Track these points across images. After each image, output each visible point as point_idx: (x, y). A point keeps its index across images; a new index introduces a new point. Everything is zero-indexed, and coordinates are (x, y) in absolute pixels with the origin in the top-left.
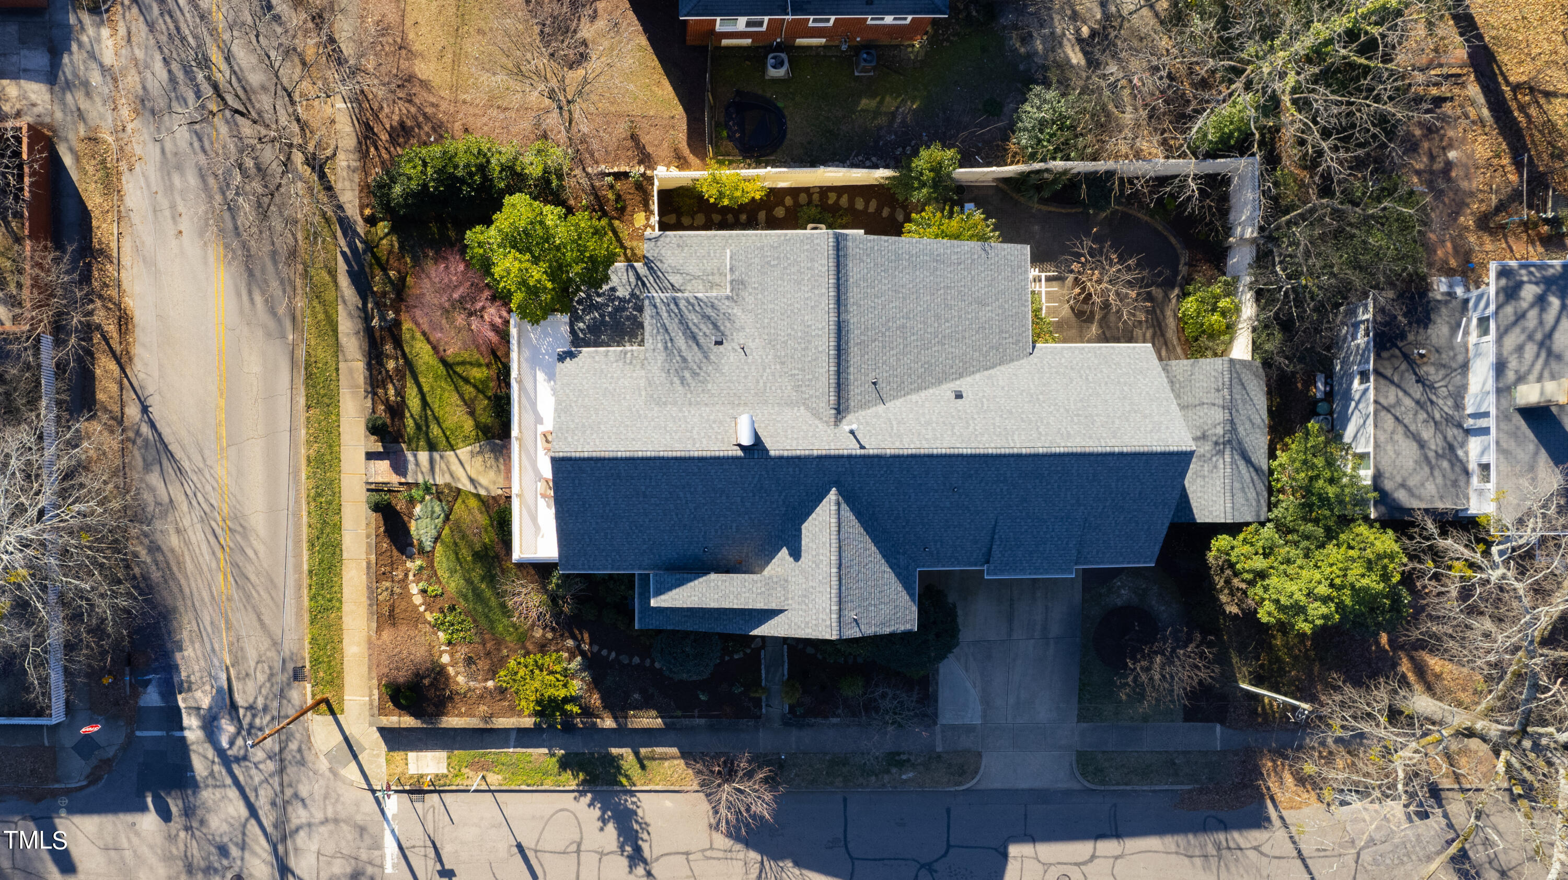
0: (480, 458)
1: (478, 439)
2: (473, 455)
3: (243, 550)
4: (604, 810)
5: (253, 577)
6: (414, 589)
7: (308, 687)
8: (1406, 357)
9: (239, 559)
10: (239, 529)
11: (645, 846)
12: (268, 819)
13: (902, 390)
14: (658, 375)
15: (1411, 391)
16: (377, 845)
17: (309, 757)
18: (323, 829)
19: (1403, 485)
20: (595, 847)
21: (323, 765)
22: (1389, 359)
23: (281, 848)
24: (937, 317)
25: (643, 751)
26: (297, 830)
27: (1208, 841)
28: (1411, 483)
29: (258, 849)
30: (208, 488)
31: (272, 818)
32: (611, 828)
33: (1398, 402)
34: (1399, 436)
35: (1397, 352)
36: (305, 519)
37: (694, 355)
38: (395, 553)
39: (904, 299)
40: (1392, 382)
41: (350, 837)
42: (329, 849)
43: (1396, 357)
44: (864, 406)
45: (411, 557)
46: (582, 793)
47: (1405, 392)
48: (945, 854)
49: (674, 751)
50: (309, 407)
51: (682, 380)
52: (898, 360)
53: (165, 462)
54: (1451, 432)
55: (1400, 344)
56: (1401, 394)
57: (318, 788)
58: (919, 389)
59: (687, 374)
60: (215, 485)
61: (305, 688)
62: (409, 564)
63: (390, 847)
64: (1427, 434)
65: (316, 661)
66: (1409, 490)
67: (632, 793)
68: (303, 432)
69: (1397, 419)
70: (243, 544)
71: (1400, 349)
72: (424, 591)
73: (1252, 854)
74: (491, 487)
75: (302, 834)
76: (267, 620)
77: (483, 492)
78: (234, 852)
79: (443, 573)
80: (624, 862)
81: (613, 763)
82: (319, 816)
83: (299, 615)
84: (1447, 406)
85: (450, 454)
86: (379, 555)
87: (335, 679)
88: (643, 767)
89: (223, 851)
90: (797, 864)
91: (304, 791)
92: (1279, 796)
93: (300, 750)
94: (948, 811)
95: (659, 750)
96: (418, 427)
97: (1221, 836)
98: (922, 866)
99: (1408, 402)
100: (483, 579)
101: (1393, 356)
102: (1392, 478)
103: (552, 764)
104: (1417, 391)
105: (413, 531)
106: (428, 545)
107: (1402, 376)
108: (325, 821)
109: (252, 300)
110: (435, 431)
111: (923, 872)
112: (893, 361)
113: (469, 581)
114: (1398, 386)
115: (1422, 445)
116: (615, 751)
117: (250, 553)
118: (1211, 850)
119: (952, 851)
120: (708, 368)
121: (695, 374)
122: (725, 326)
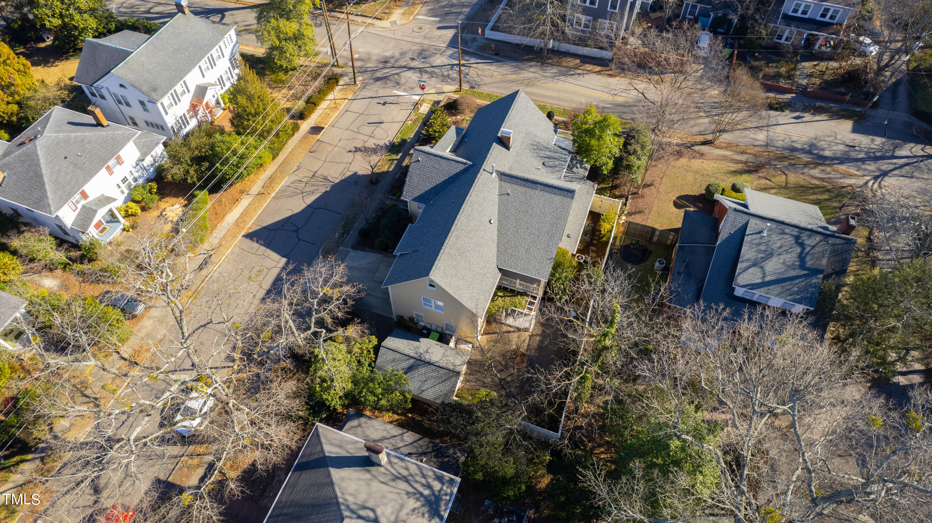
4: (381, 146)
7: (467, 89)
8: (424, 454)
9: (518, 83)
11: (361, 153)
12: (428, 69)
13: (501, 204)
15: (406, 448)
16: (405, 90)
17: (445, 83)
18: (418, 80)
19: (359, 425)
20: (369, 141)
21: (438, 86)
22: (428, 445)
23: (417, 70)
24: (527, 228)
25: (396, 162)
26: (421, 75)
28: (359, 429)
29: (421, 65)
30: (546, 81)
32: (374, 146)
33: (403, 440)
35: (429, 450)
37: (542, 153)
39: (539, 216)
40: (415, 442)
42: (410, 80)
43: (427, 449)
44: (500, 187)
46: (390, 143)
47: (406, 445)
48: (297, 237)
49: (391, 169)
51: (534, 145)
52: (514, 206)
55: (433, 453)
56: (407, 443)
58: (499, 211)
59: (535, 147)
60: (546, 83)
63: (401, 93)
65: (474, 92)
66: (356, 427)
67: (382, 155)
69: (395, 437)
70: (523, 84)
71: (430, 452)
75: (419, 75)
76: (494, 84)
78: (423, 60)
80: (359, 146)
81: (397, 153)
88: (390, 160)
90: (326, 192)
91: (432, 79)
94: (314, 244)
95: (393, 166)
98: (298, 229)
99: (401, 444)
101: (428, 448)
102: (365, 423)
103: (406, 137)
104: (406, 450)
107: (415, 447)
111: (296, 228)
112: (515, 204)
114: (411, 444)
116: (400, 154)
119: (298, 240)
120: (535, 154)
121: (534, 150)
122: (550, 170)
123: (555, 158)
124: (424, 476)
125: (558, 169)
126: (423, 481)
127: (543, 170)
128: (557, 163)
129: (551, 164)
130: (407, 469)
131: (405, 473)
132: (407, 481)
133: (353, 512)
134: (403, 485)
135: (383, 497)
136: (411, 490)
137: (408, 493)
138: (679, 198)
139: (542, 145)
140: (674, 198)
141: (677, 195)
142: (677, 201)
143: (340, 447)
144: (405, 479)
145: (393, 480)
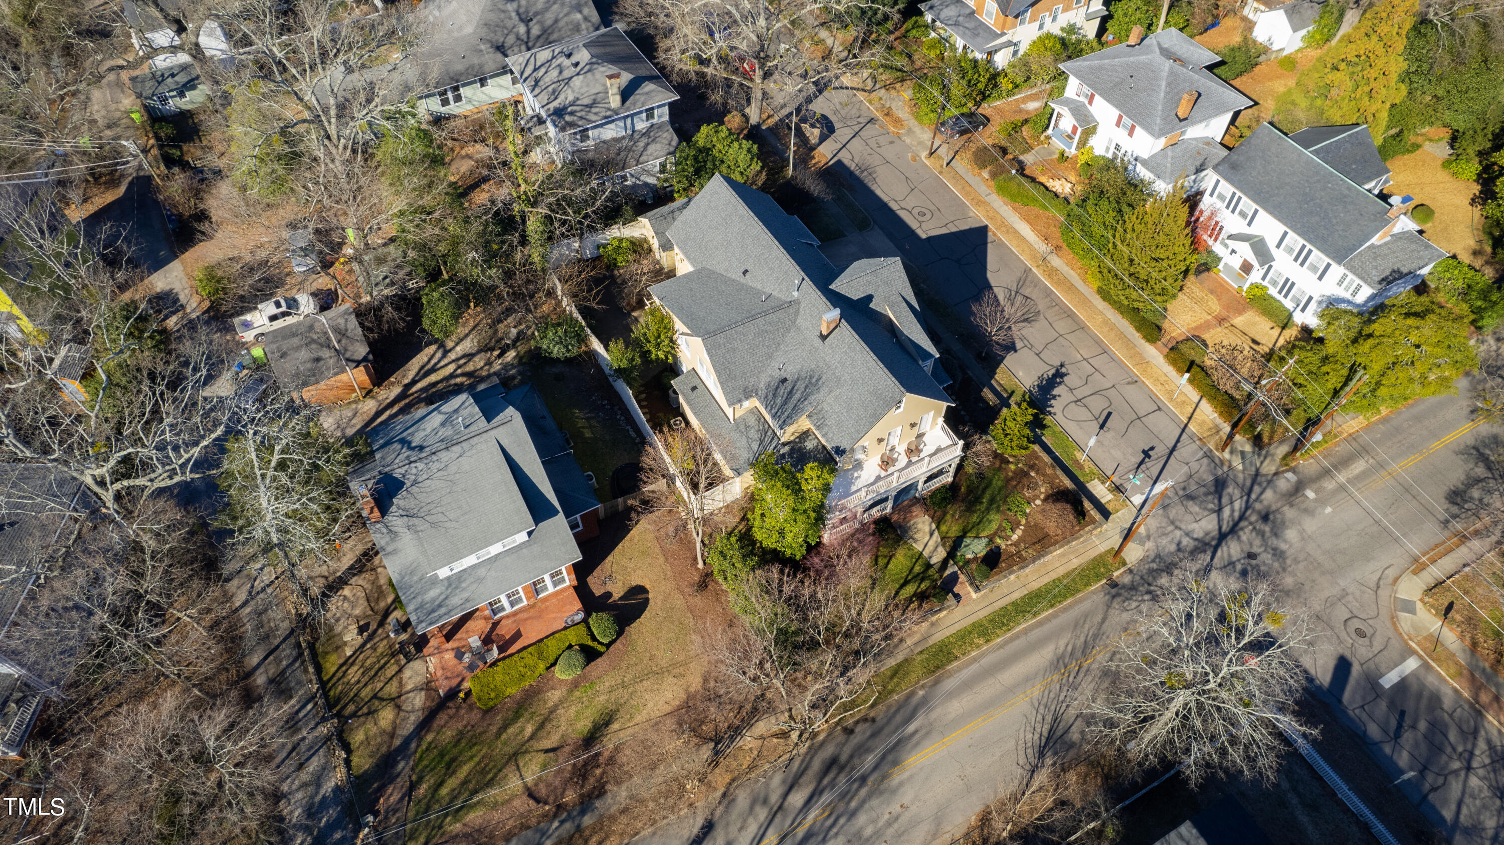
0: (916, 536)
1: (906, 543)
2: (916, 541)
3: (1072, 654)
4: (1050, 400)
5: (1082, 639)
6: (1015, 537)
7: (1116, 574)
8: (611, 162)
9: (1078, 654)
10: (1061, 662)
11: (1050, 373)
12: (1205, 558)
14: (824, 390)
17: (1152, 555)
18: (1183, 527)
20: (1070, 394)
23: (1214, 543)
25: (1005, 393)
26: (1196, 539)
27: (864, 176)
29: (1226, 555)
30: (1052, 695)
31: (1202, 556)
34: (648, 152)
36: (1023, 626)
38: (1003, 557)
41: (1174, 511)
42: (1189, 517)
45: (998, 548)
46: (1050, 412)
47: (627, 157)
49: (994, 382)
50: (956, 658)
51: (818, 380)
53: (1059, 733)
54: (636, 136)
56: (628, 159)
57: (1164, 541)
59: (814, 380)
60: (1047, 692)
61: (1118, 577)
62: (1004, 547)
63: (1159, 488)
64: (641, 144)
65: (1099, 577)
67: (1030, 391)
68: (973, 654)
70: (1068, 655)
72: (1013, 530)
73: (856, 161)
74: (927, 523)
75: (1195, 536)
76: (1099, 618)
77: (934, 526)
78: (1239, 567)
79: (994, 526)
80: (1065, 378)
82: (1178, 533)
83: (1081, 600)
84: (625, 143)
85: (926, 554)
86: (1011, 566)
87: (1099, 560)
89: (1244, 573)
91: (1173, 548)
92: (823, 162)
93: (1153, 561)
95: (999, 388)
96: (922, 580)
97: (857, 173)
99: (631, 155)
100: (981, 503)
103: (1048, 432)
104: (624, 153)
105: (984, 552)
106: (985, 541)
107: (620, 161)
108: (1177, 528)
109: (916, 732)
110: (918, 569)
113: (988, 510)
114: (625, 160)
115: (648, 144)
117: (1070, 648)
118: (865, 173)
119: (944, 257)
120: (803, 374)
121: (811, 377)
122: (774, 384)
123: (785, 403)
124: (581, 118)
125: (770, 397)
126: (579, 114)
127: (777, 375)
128: (779, 401)
129: (781, 391)
130: (596, 114)
131: (594, 110)
132: (587, 106)
133: (592, 63)
134: (586, 101)
135: (588, 85)
136: (579, 102)
137: (578, 99)
138: (646, 602)
139: (811, 393)
140: (650, 596)
141: (651, 602)
142: (643, 596)
143: (647, 93)
144: (590, 106)
145: (595, 100)
